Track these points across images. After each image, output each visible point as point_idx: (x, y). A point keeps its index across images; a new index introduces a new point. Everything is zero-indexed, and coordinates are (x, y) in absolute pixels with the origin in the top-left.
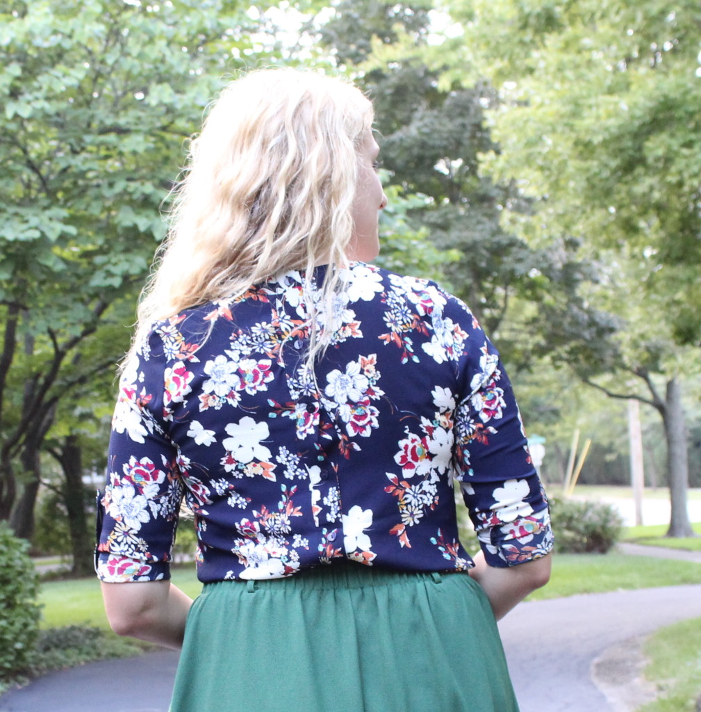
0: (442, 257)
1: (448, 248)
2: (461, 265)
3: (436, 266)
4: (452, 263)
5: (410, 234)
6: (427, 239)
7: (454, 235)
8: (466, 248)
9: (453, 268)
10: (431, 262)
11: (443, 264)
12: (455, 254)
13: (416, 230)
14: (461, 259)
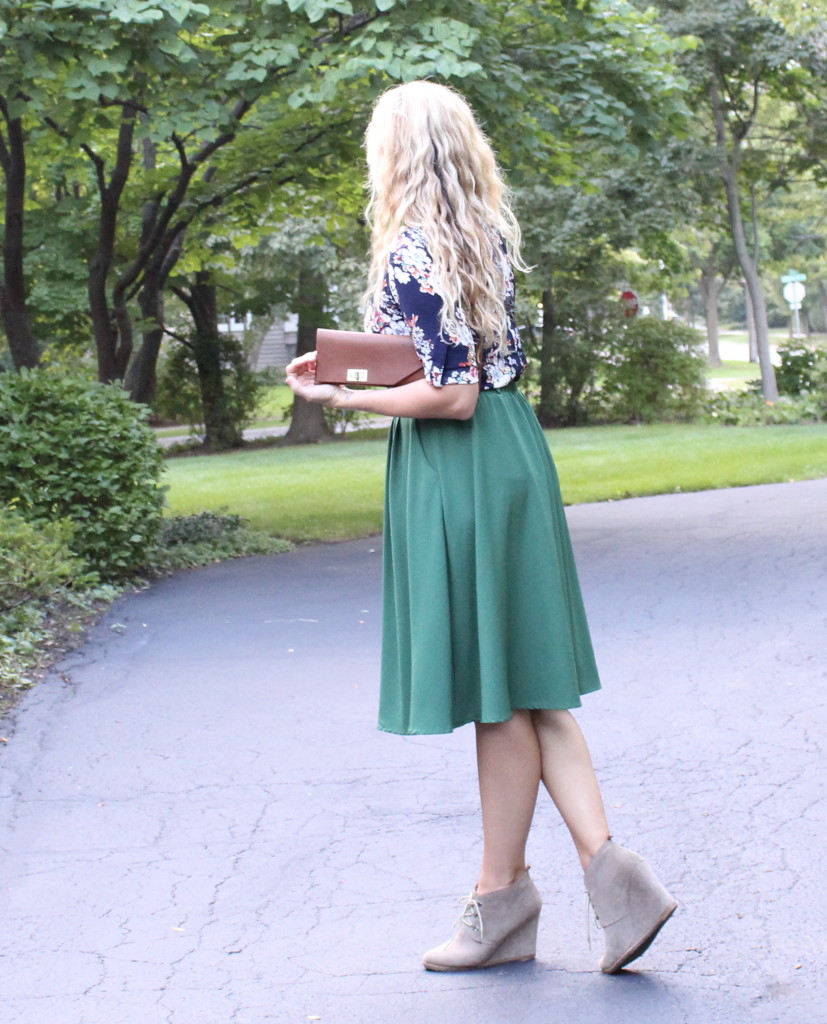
0: (674, 44)
1: (683, 33)
2: (699, 54)
3: (667, 56)
4: (687, 52)
5: (634, 15)
6: (655, 21)
7: (690, 17)
8: (705, 33)
9: (688, 59)
10: (661, 51)
11: (675, 53)
12: (692, 41)
13: (643, 10)
14: (699, 46)
